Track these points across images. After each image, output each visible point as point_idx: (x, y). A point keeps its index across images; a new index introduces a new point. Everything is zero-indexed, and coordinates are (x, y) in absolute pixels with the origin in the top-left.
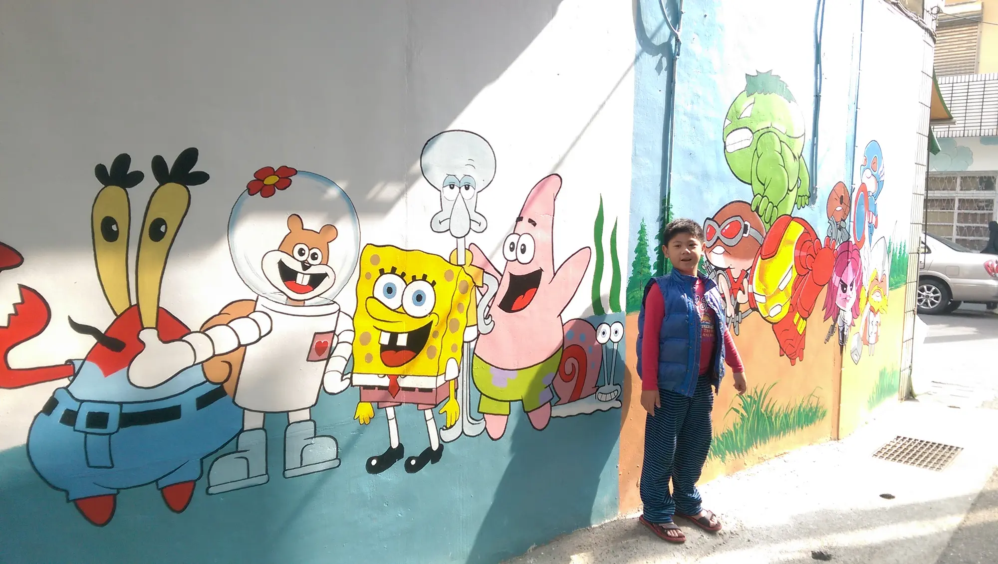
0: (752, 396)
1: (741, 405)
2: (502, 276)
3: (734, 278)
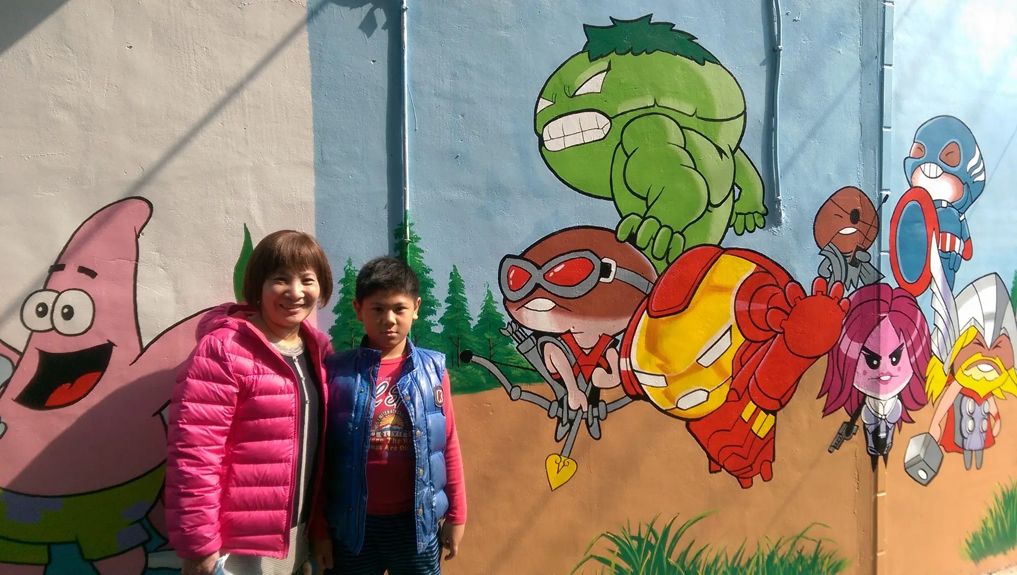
0: (643, 536)
1: (613, 552)
2: (22, 355)
3: (581, 348)
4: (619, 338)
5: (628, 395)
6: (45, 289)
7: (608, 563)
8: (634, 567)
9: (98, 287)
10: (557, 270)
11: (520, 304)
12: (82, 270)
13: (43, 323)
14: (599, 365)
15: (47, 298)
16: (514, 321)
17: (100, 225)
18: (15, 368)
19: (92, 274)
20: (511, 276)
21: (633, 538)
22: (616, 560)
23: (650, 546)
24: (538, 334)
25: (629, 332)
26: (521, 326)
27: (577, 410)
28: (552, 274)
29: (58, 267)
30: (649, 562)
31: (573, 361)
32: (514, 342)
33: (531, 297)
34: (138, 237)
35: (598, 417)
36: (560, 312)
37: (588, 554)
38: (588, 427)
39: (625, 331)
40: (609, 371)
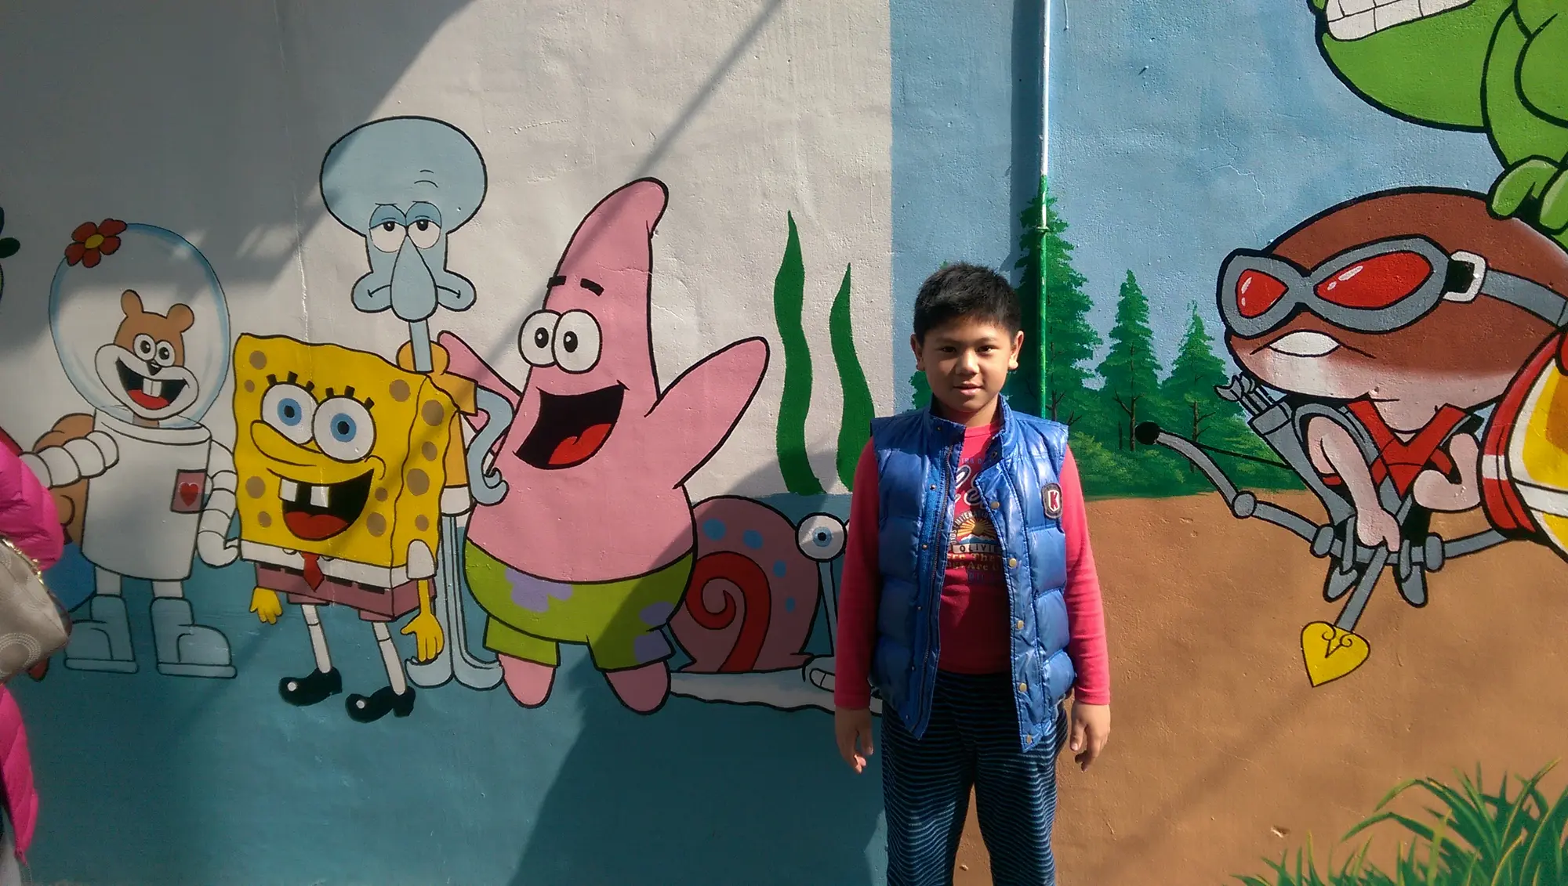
0: (1511, 798)
1: (1439, 816)
2: (521, 395)
3: (1393, 431)
4: (1485, 414)
5: (1495, 527)
6: (544, 310)
7: (1428, 834)
8: (1484, 851)
9: (606, 307)
10: (1344, 277)
11: (1260, 342)
12: (586, 284)
13: (543, 356)
14: (1430, 465)
15: (547, 321)
16: (1246, 372)
17: (605, 220)
18: (515, 413)
19: (598, 290)
20: (1244, 289)
21: (1487, 799)
22: (1442, 831)
23: (1524, 820)
24: (1295, 399)
25: (1508, 405)
26: (1260, 383)
27: (1376, 548)
28: (1332, 285)
29: (557, 280)
30: (1520, 852)
31: (1373, 454)
32: (1245, 411)
33: (1284, 330)
34: (650, 236)
35: (1423, 566)
36: (1350, 359)
37: (1384, 811)
38: (1399, 581)
39: (1498, 400)
40: (1454, 477)
